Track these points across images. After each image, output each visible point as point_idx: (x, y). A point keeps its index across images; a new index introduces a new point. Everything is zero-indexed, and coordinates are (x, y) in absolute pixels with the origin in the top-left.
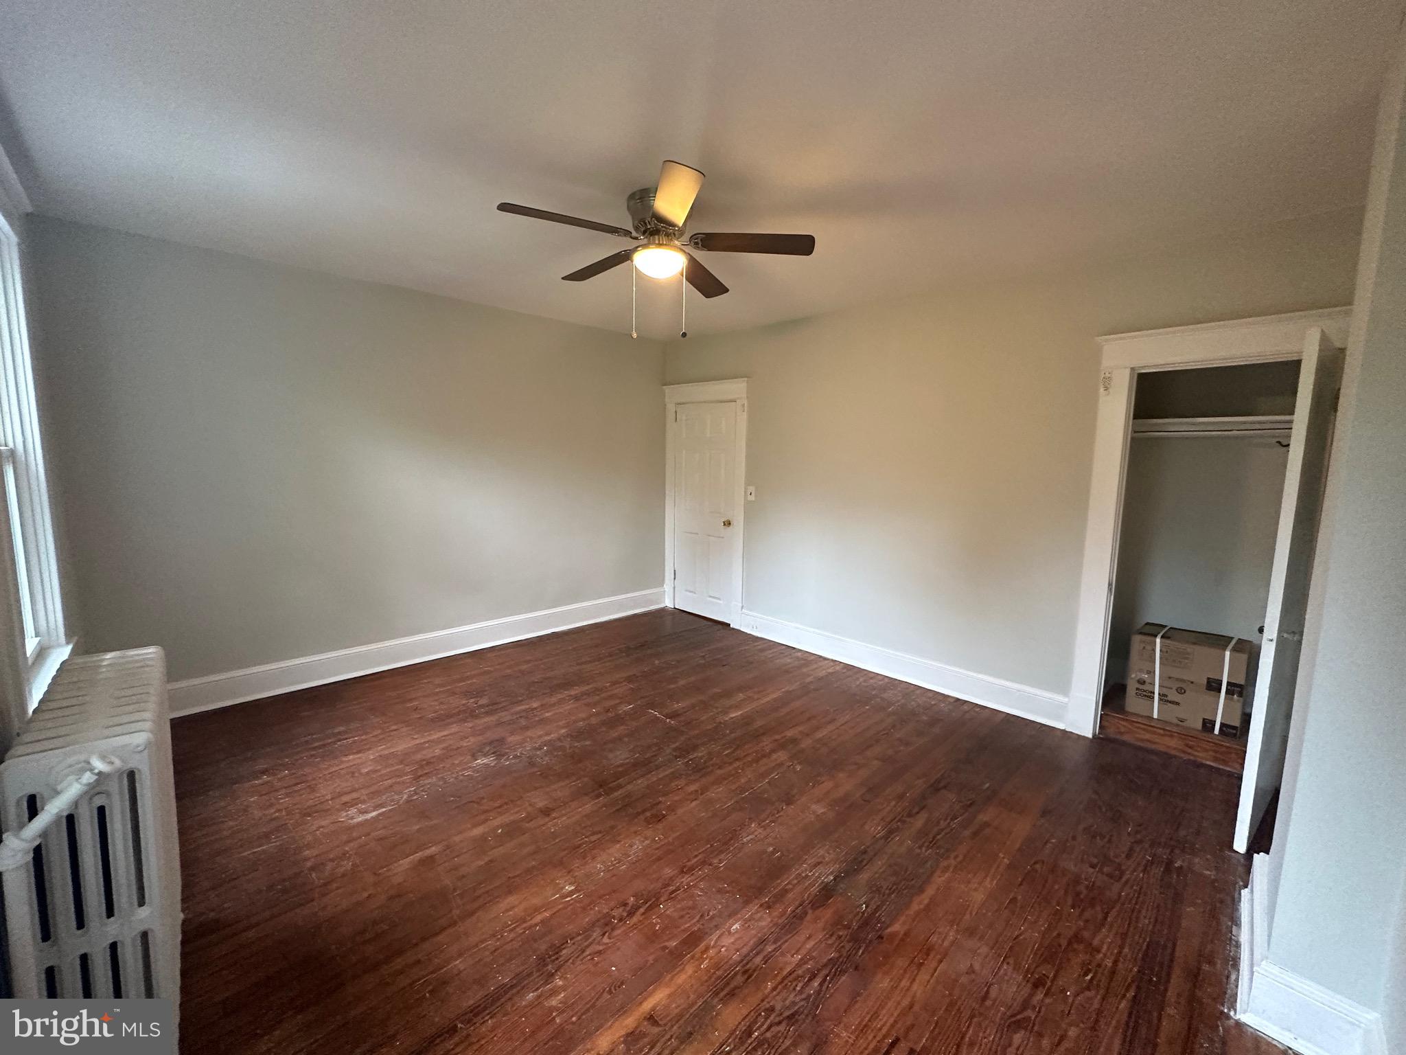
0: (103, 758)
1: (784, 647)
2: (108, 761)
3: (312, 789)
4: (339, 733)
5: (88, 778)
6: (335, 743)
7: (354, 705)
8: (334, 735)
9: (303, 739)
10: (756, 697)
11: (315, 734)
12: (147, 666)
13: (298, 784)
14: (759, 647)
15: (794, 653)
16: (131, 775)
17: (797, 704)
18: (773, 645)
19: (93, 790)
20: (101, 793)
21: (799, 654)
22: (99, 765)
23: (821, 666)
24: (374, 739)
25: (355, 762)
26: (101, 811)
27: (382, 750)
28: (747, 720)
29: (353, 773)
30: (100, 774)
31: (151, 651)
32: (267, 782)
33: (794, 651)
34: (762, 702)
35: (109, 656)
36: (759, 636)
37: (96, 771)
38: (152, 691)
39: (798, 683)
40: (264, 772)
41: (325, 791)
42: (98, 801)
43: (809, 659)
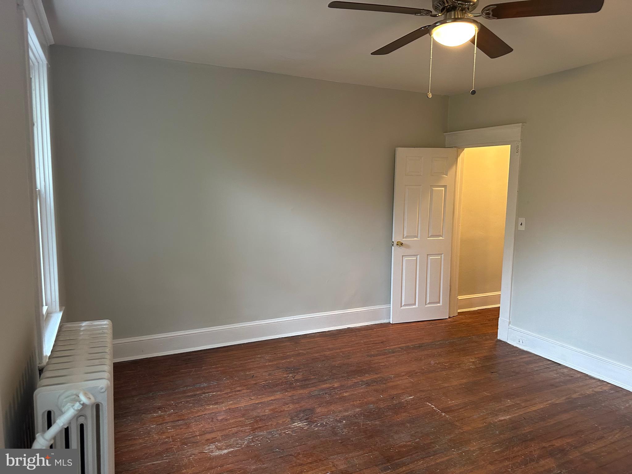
0: (85, 394)
1: (549, 362)
2: (88, 397)
3: (188, 426)
4: (204, 388)
5: (77, 406)
6: (201, 394)
7: (213, 368)
8: (201, 389)
9: (182, 389)
10: (523, 404)
11: (189, 386)
12: (104, 333)
13: (179, 420)
14: (525, 360)
15: (560, 369)
16: (98, 406)
17: (564, 417)
18: (538, 359)
19: (80, 414)
20: (83, 416)
21: (565, 370)
22: (83, 399)
23: (586, 385)
24: (226, 396)
25: (213, 411)
26: (82, 426)
27: (231, 404)
28: (514, 425)
29: (213, 418)
30: (83, 404)
31: (105, 323)
32: (160, 416)
33: (559, 367)
34: (529, 410)
35: (84, 324)
36: (525, 349)
37: (82, 402)
38: (107, 350)
39: (564, 398)
40: (159, 408)
41: (195, 428)
42: (81, 420)
43: (575, 376)
